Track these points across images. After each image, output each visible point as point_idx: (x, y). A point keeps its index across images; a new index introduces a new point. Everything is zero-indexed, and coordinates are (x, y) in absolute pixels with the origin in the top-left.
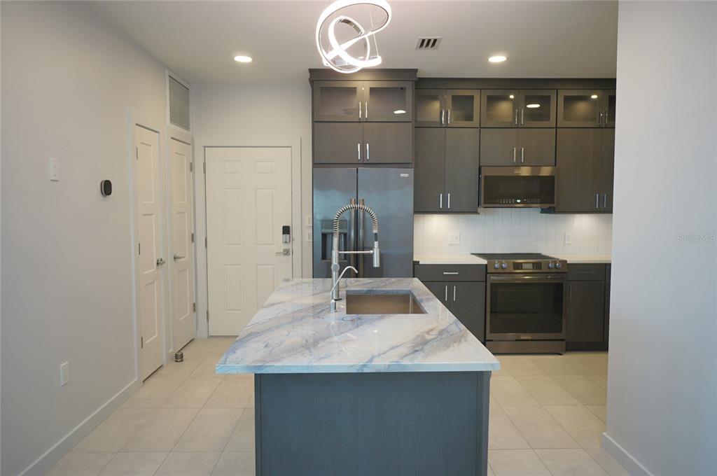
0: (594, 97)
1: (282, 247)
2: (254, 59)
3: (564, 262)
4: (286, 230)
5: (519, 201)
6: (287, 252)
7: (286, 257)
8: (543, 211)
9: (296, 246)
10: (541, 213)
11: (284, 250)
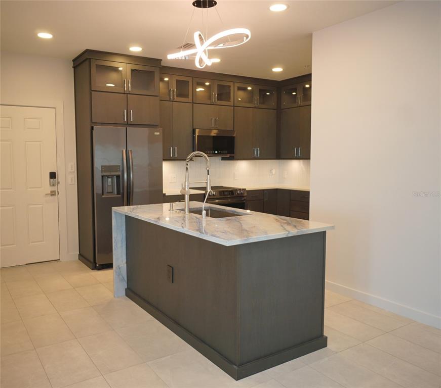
0: (249, 88)
1: (49, 189)
2: (54, 36)
3: (244, 190)
4: (53, 175)
5: (216, 152)
6: (53, 194)
7: (53, 197)
8: (223, 159)
9: (61, 188)
10: (222, 160)
11: (52, 192)
